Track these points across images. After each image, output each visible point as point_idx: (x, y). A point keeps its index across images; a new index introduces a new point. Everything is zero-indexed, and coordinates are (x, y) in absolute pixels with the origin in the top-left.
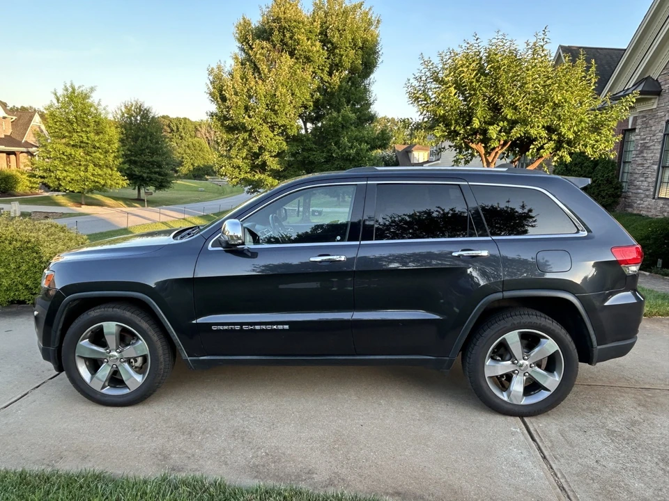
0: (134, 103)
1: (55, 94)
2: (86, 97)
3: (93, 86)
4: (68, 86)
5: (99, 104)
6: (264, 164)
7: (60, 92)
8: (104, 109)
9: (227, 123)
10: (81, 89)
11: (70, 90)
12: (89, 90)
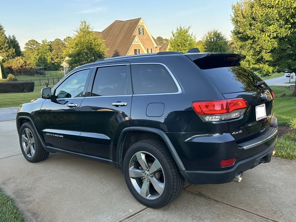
0: (213, 31)
1: (173, 33)
2: (187, 32)
3: (190, 26)
4: (178, 28)
5: (192, 35)
6: (262, 58)
7: (175, 31)
8: (194, 37)
9: (239, 35)
10: (184, 28)
11: (179, 29)
12: (188, 28)
